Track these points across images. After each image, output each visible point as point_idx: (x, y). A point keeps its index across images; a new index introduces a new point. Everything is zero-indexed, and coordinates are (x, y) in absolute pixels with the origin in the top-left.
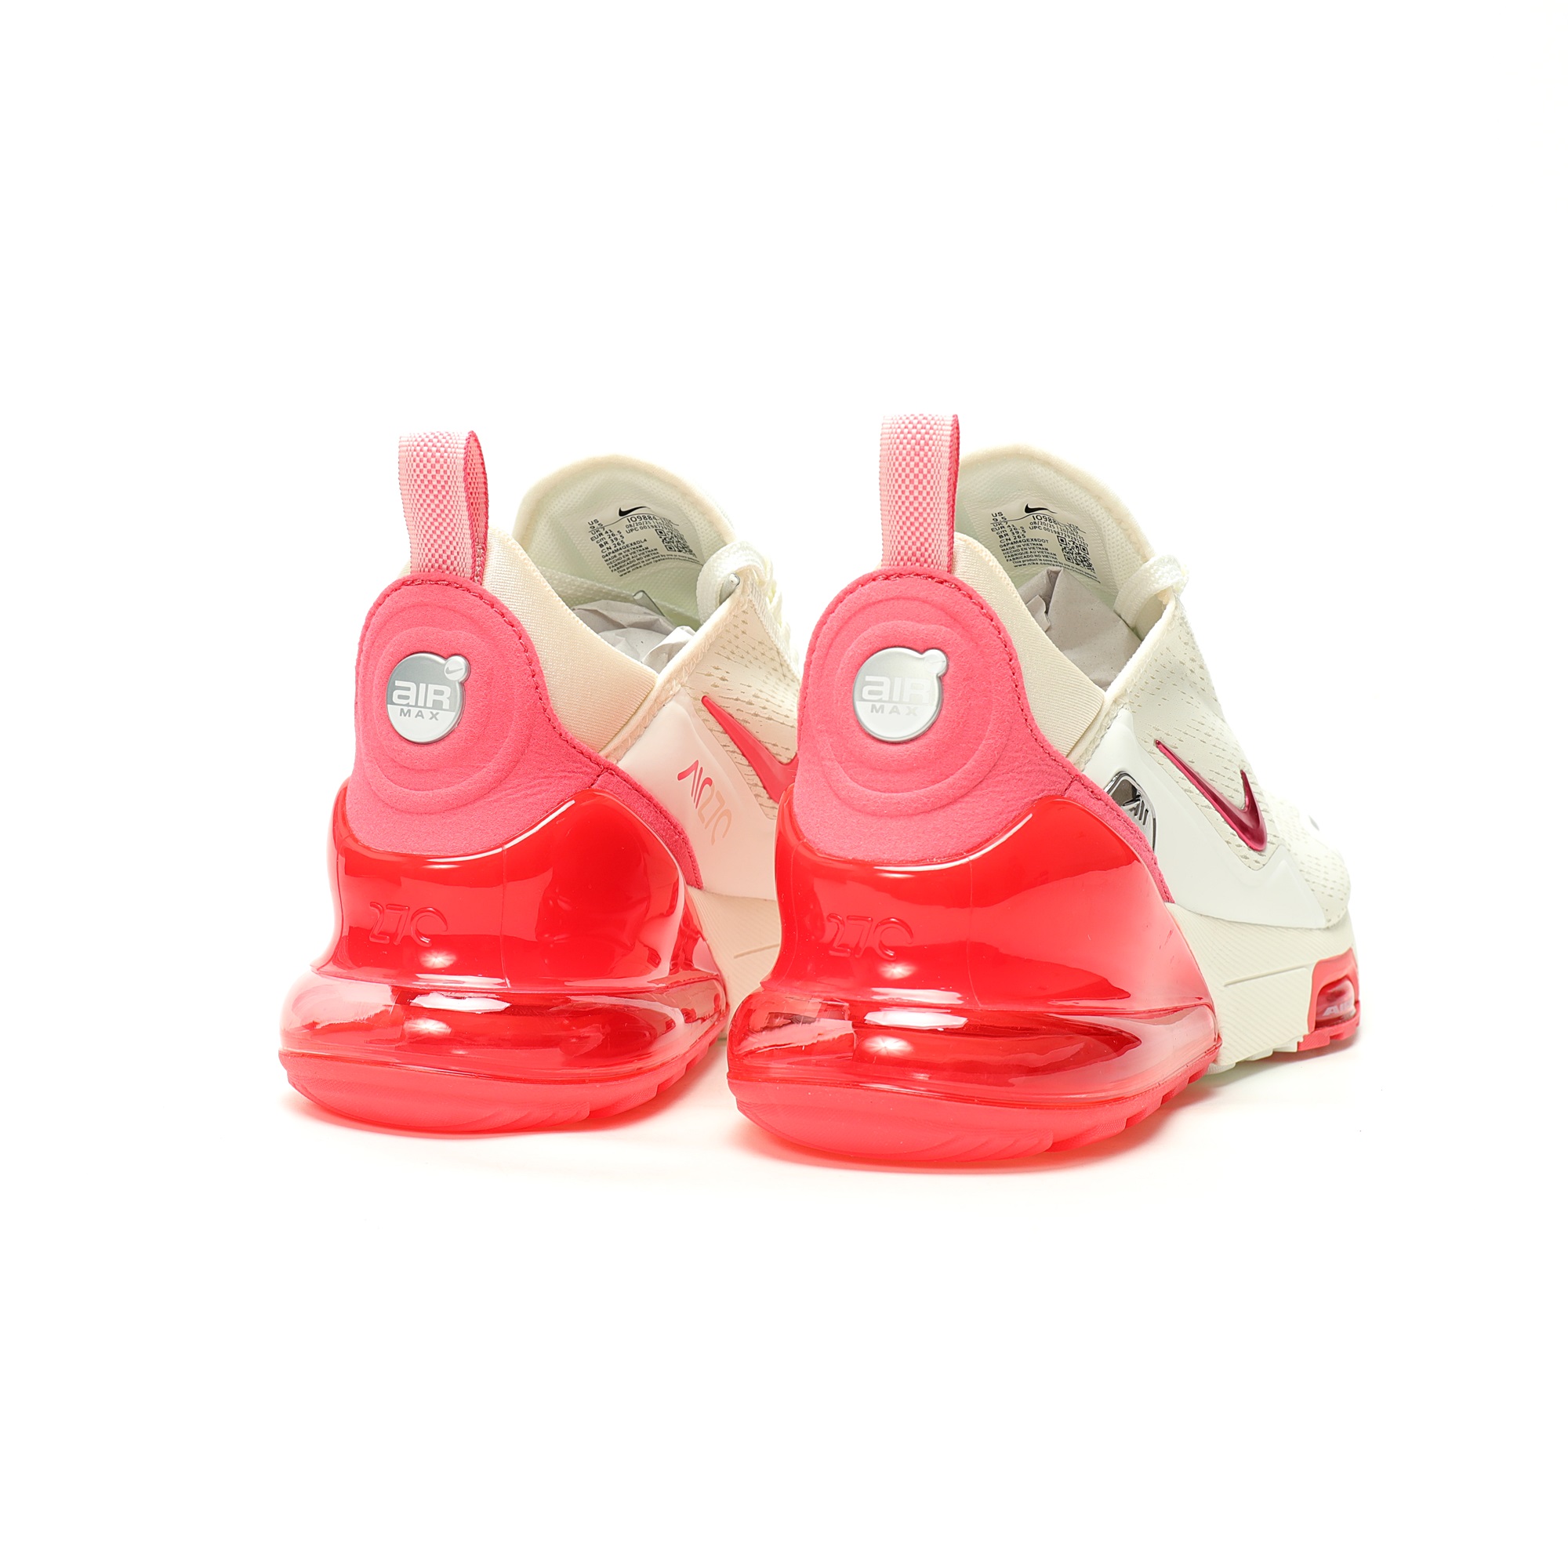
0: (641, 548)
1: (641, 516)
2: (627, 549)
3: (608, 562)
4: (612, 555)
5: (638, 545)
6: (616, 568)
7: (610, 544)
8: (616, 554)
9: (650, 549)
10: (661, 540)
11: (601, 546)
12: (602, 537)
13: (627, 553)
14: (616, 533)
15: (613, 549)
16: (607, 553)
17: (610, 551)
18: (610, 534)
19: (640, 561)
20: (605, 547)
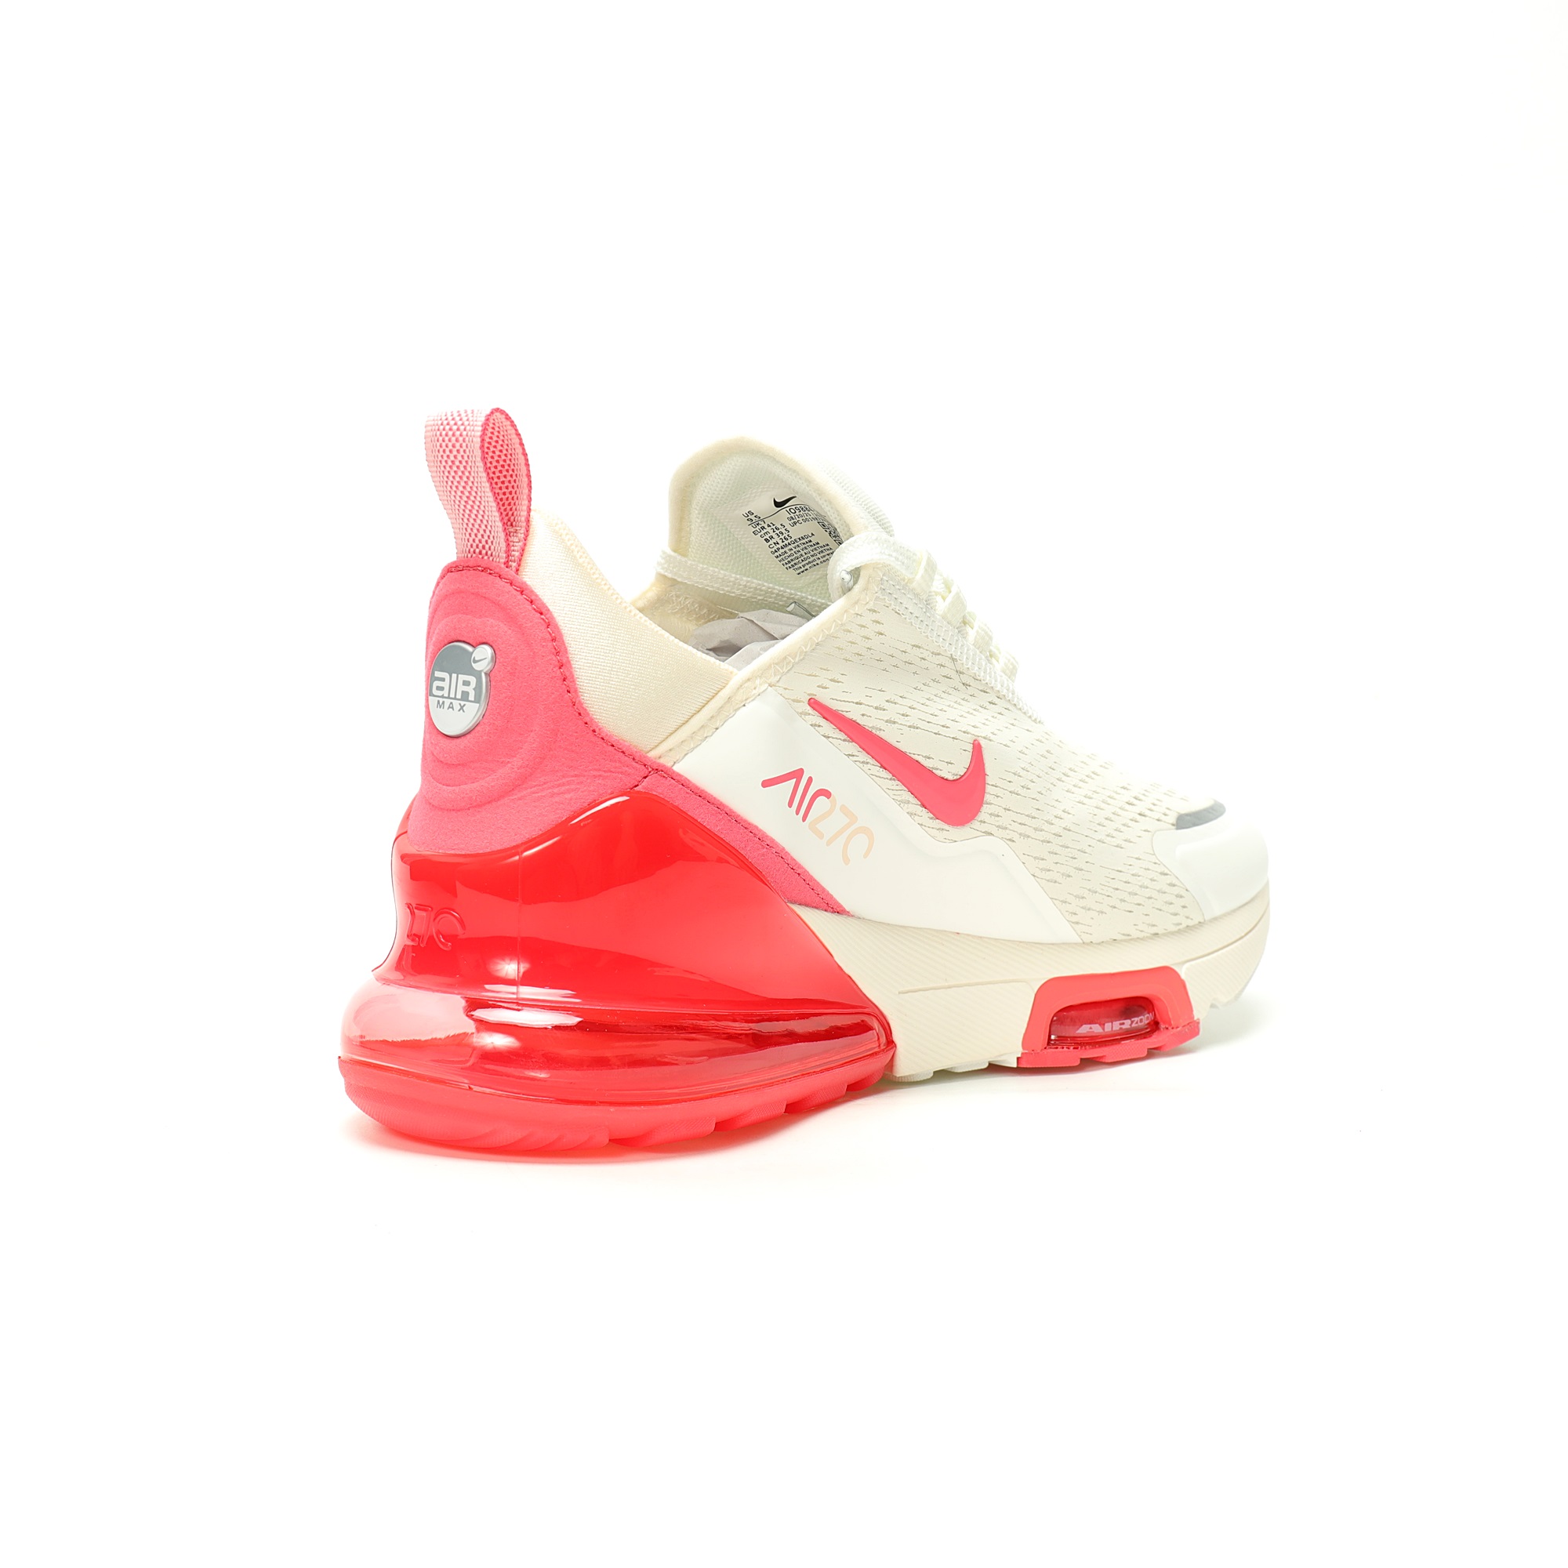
0: (811, 544)
1: (798, 506)
2: (796, 544)
3: (780, 558)
4: (782, 551)
5: (807, 540)
6: (790, 565)
7: (776, 539)
8: (786, 549)
9: (821, 545)
10: (827, 534)
11: (767, 540)
12: (765, 531)
13: (798, 549)
14: (780, 527)
15: (781, 544)
16: (775, 548)
17: (778, 546)
18: (774, 527)
19: (815, 557)
20: (771, 542)
